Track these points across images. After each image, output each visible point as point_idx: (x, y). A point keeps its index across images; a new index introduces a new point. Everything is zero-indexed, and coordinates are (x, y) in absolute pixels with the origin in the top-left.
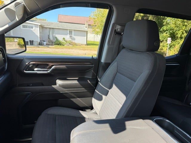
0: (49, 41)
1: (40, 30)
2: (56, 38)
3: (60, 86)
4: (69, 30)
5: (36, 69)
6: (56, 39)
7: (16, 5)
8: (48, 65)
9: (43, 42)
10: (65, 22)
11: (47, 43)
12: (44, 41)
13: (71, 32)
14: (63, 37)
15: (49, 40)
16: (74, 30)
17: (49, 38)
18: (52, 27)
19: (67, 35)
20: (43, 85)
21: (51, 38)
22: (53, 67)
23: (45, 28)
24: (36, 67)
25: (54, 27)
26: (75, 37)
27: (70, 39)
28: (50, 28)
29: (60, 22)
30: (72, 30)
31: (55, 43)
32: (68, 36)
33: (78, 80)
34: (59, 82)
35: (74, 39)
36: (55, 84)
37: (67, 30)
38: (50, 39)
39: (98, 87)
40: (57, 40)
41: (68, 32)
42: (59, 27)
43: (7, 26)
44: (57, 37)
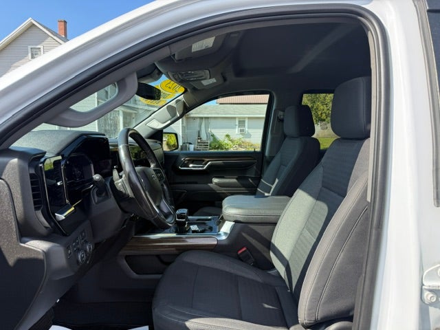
0: (198, 143)
1: (182, 123)
2: (213, 136)
3: (216, 184)
4: (239, 118)
5: (191, 165)
6: (212, 138)
7: (177, 102)
8: (203, 161)
9: (188, 145)
10: (231, 104)
11: (196, 146)
12: (190, 144)
13: (242, 123)
14: (226, 134)
15: (199, 141)
16: (249, 118)
17: (199, 136)
18: (206, 116)
19: (235, 128)
20: (196, 183)
21: (204, 137)
22: (209, 163)
23: (193, 118)
24: (192, 163)
25: (210, 116)
26: (251, 131)
27: (241, 136)
28: (202, 118)
29: (221, 104)
30: (245, 118)
31: (210, 146)
32: (237, 130)
33: (237, 179)
34: (215, 180)
35: (249, 136)
36: (211, 182)
37: (235, 118)
38: (201, 139)
39: (260, 185)
40: (215, 139)
41: (237, 123)
42: (218, 114)
43: (169, 122)
44: (215, 134)
